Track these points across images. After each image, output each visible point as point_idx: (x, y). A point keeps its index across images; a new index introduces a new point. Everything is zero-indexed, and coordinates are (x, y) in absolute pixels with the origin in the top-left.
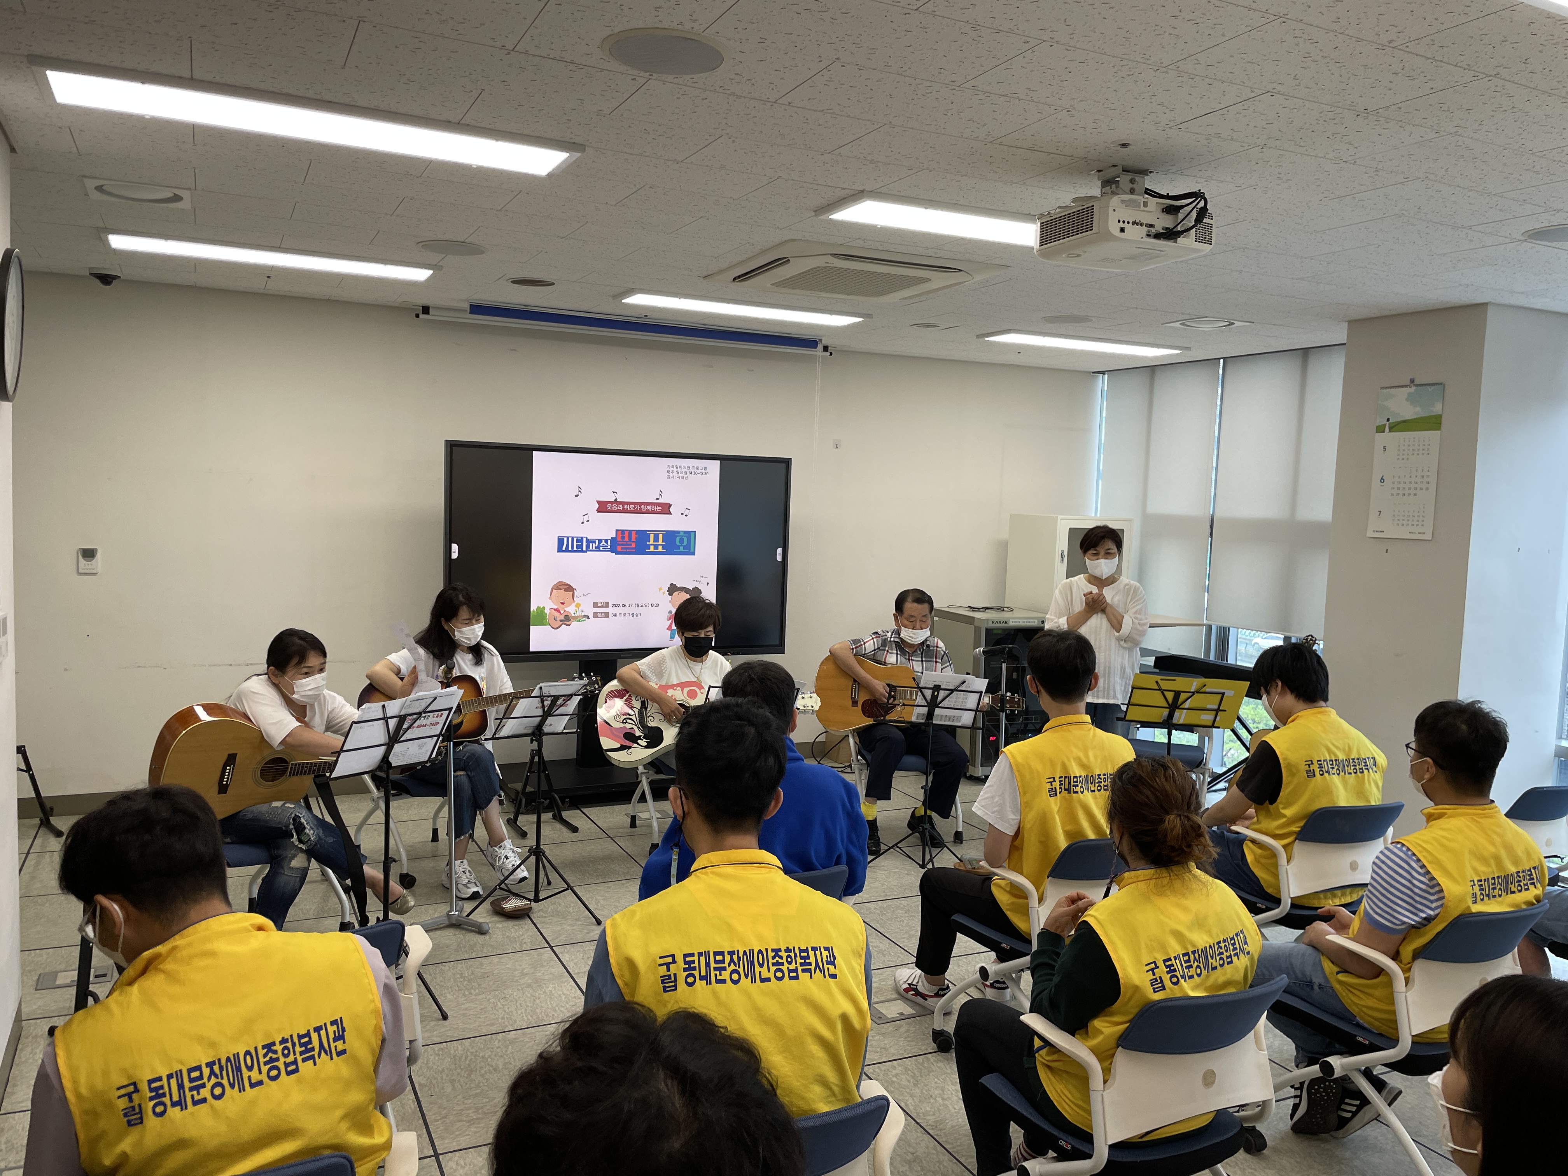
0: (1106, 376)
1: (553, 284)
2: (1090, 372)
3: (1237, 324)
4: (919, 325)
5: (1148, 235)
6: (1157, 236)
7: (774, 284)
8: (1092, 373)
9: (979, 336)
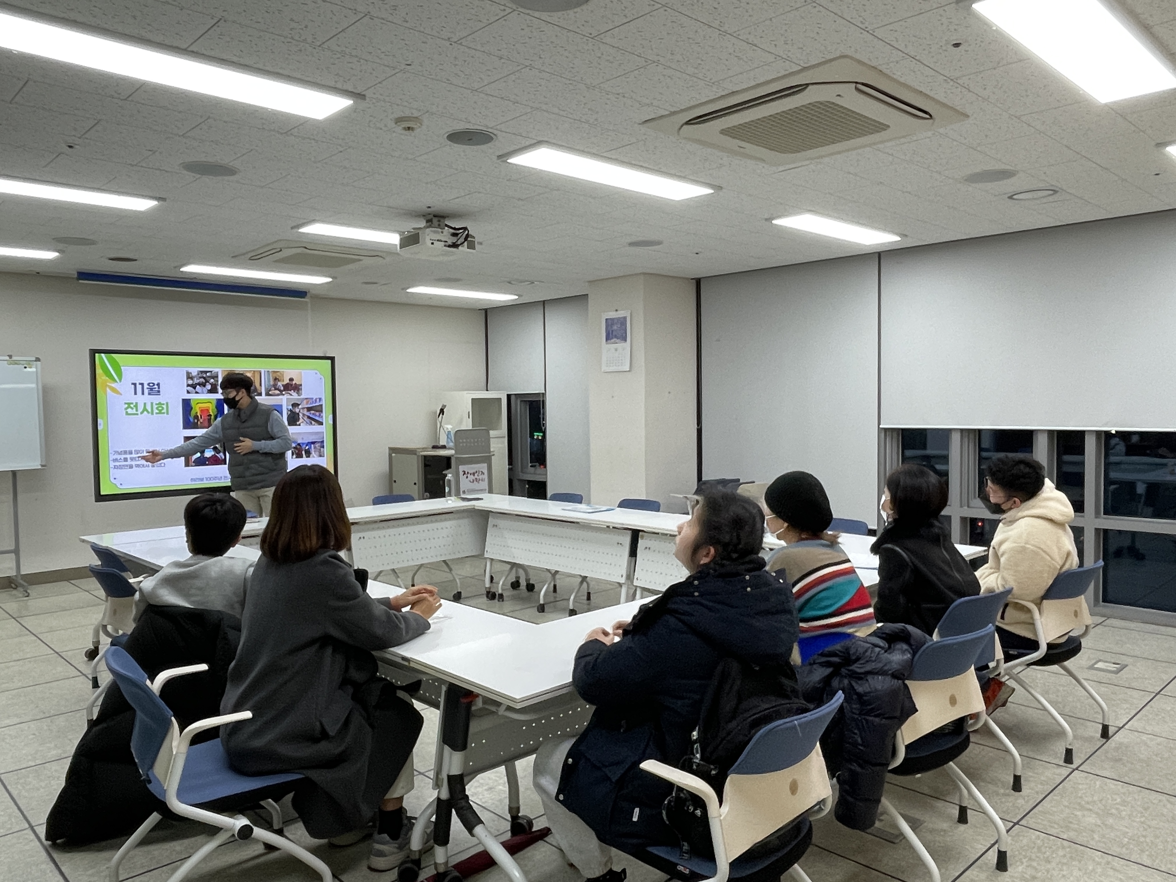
1: (136, 260)
4: (366, 283)
5: (445, 246)
6: (449, 246)
7: (274, 261)
8: (479, 310)
9: (403, 289)
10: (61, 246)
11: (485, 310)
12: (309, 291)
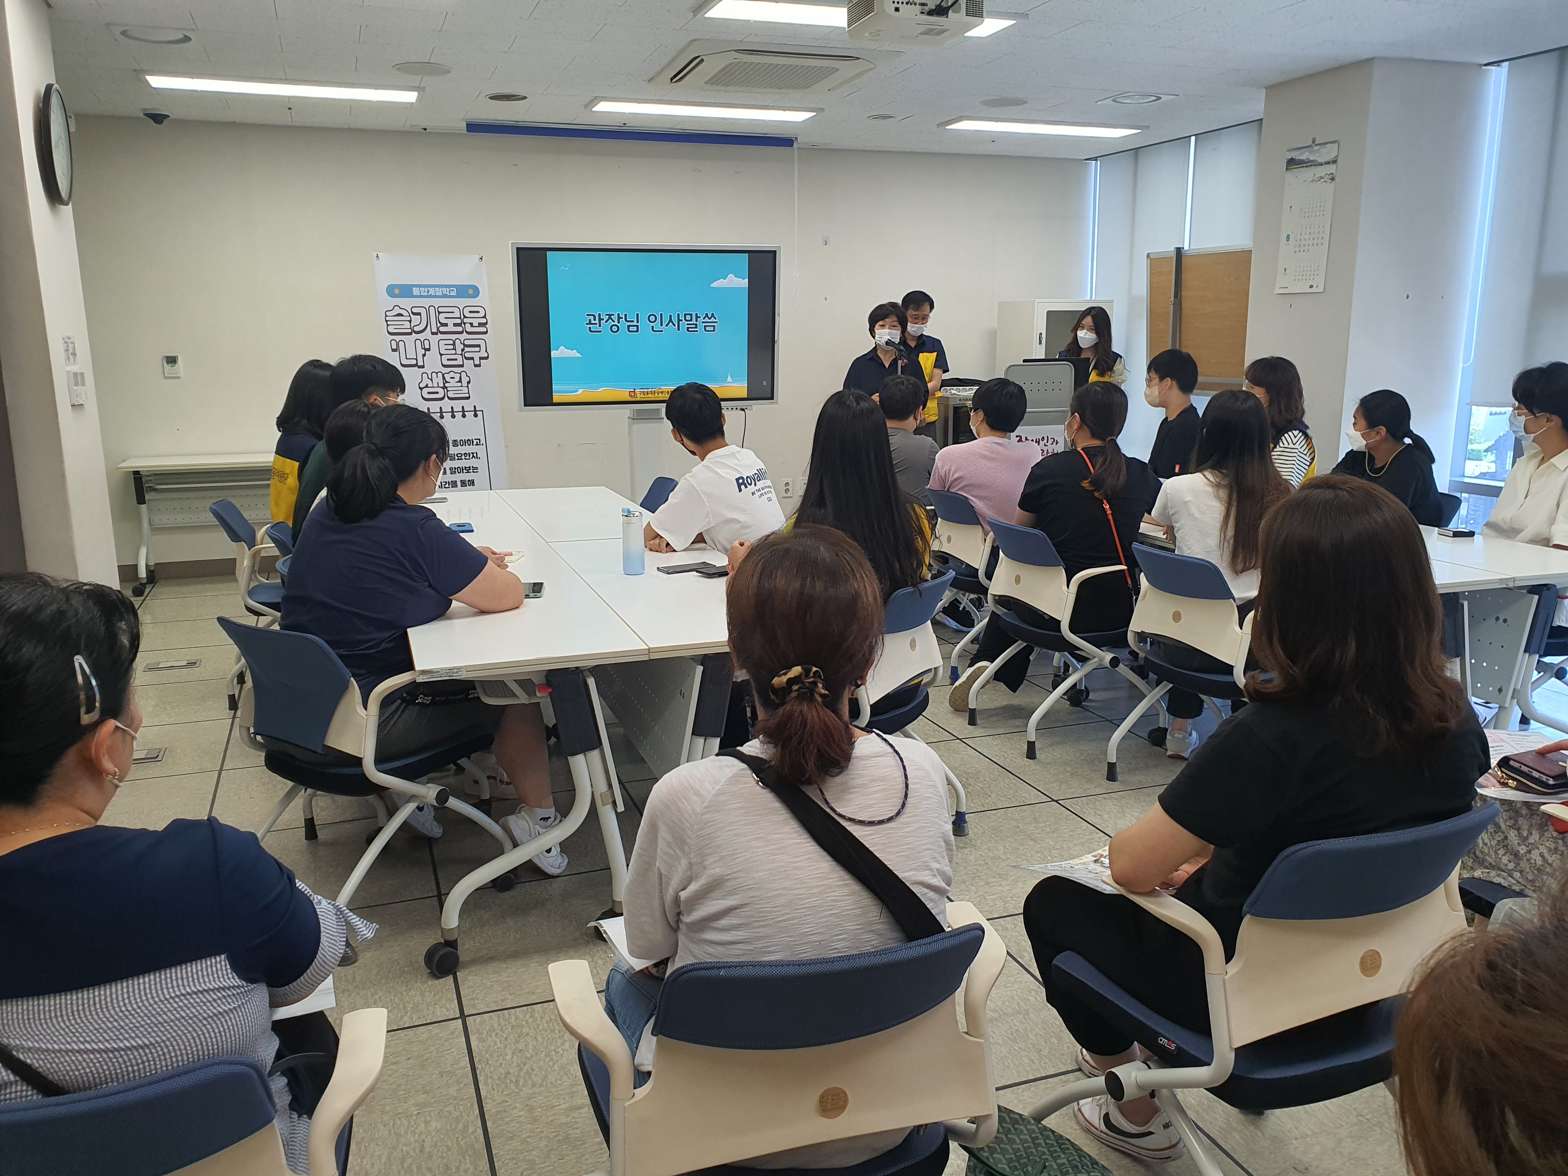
0: (1099, 161)
1: (525, 98)
2: (1081, 160)
3: (1164, 97)
4: (876, 117)
5: (921, 13)
6: (930, 13)
7: (706, 83)
8: (1085, 160)
9: (938, 125)
10: (416, 80)
11: (1095, 159)
12: (796, 138)
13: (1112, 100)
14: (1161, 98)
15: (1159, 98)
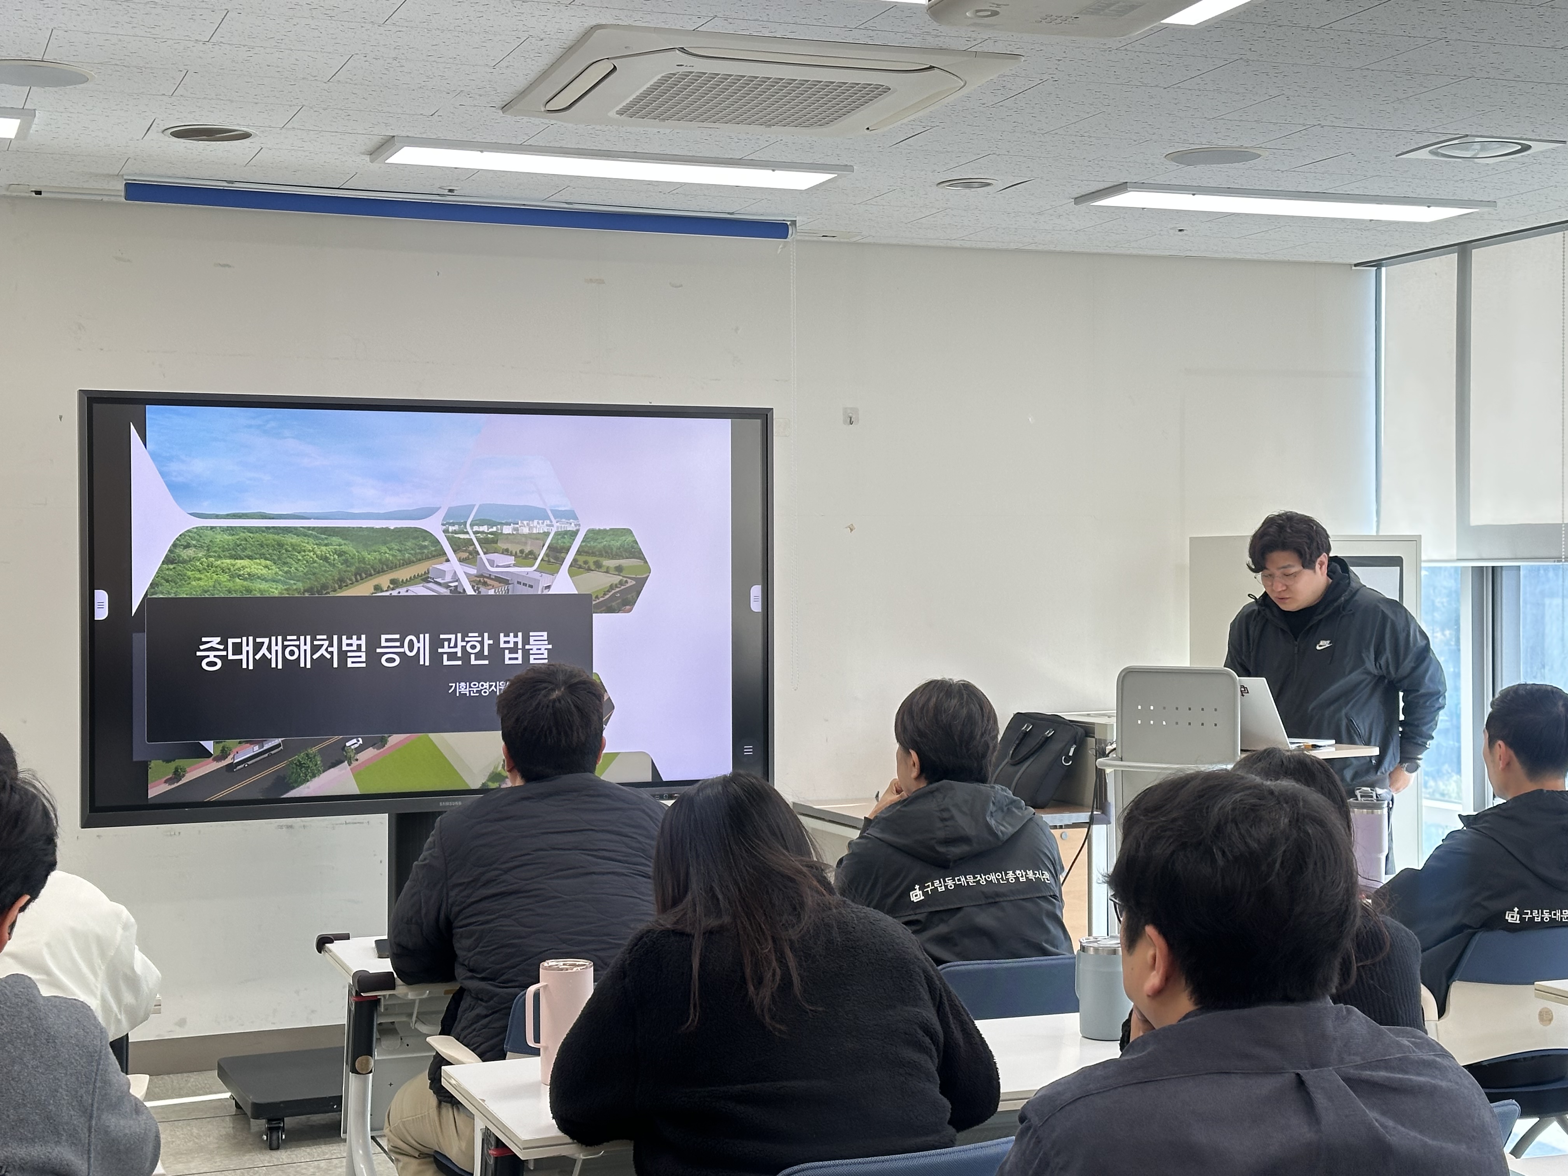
0: (1384, 269)
1: (246, 136)
2: (1351, 265)
3: (1536, 147)
4: (952, 183)
7: (621, 113)
8: (1356, 265)
9: (1079, 200)
10: (14, 96)
11: (1378, 264)
12: (794, 223)
13: (1431, 152)
14: (1529, 147)
15: (1527, 148)
